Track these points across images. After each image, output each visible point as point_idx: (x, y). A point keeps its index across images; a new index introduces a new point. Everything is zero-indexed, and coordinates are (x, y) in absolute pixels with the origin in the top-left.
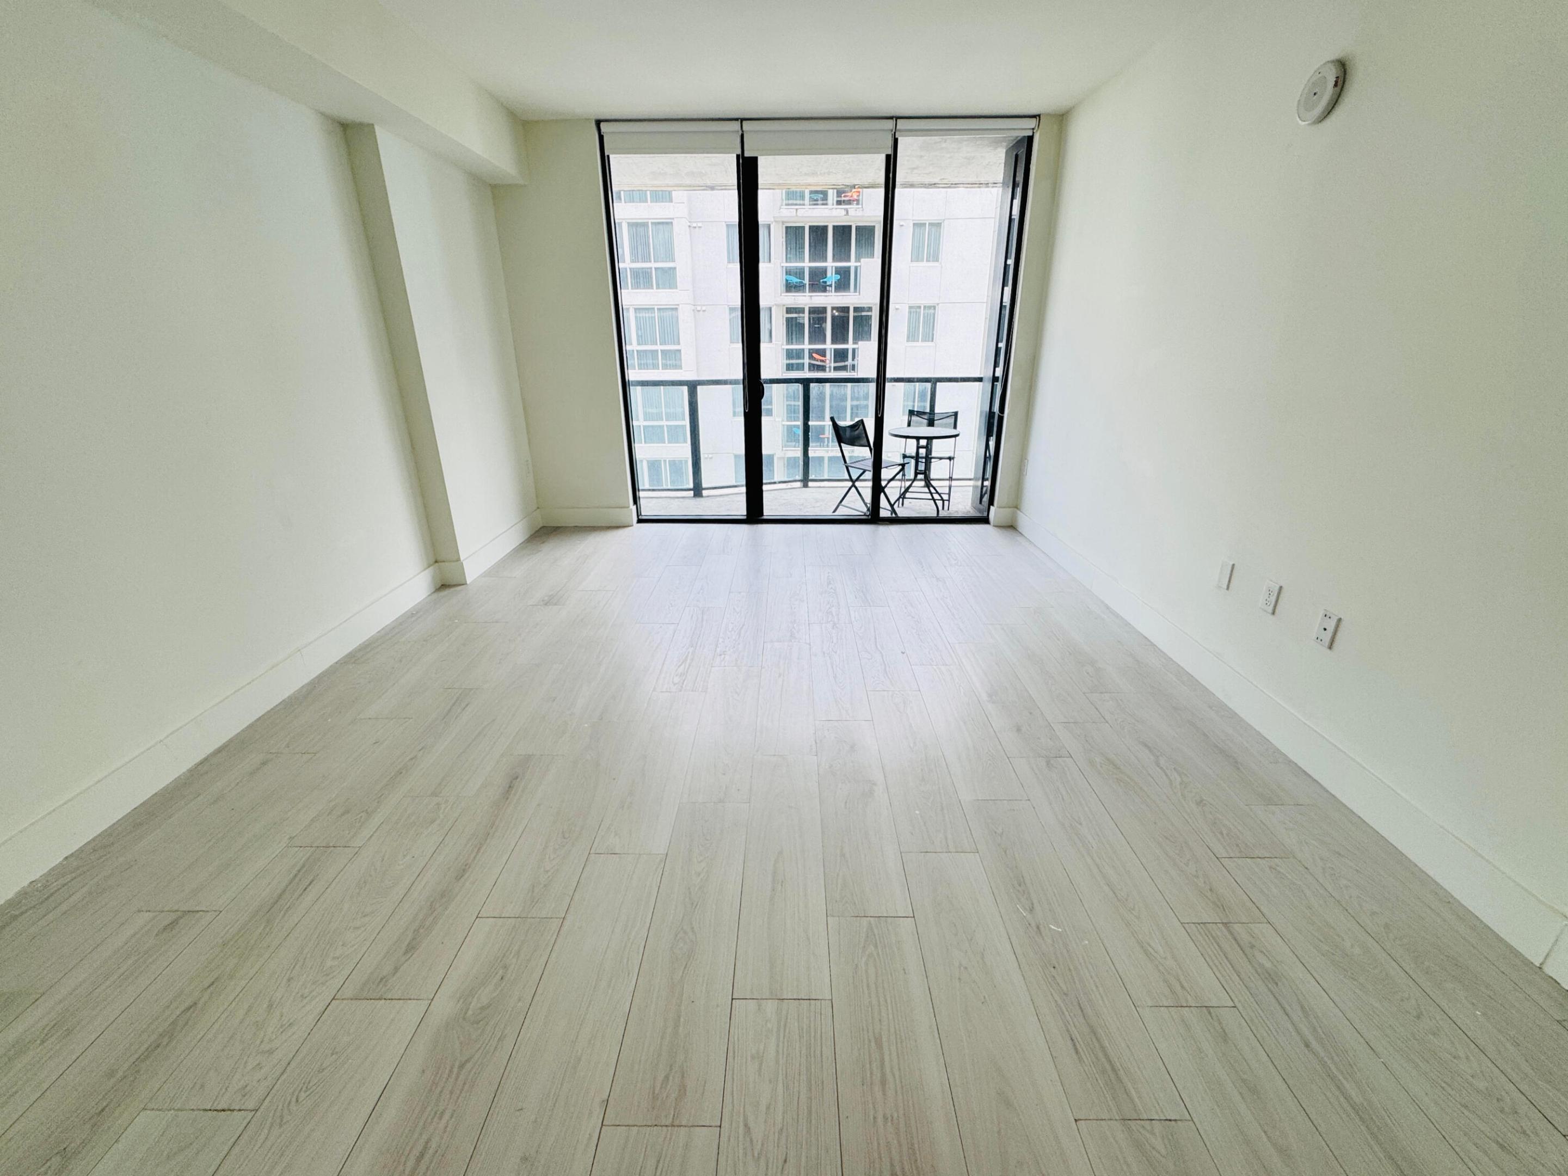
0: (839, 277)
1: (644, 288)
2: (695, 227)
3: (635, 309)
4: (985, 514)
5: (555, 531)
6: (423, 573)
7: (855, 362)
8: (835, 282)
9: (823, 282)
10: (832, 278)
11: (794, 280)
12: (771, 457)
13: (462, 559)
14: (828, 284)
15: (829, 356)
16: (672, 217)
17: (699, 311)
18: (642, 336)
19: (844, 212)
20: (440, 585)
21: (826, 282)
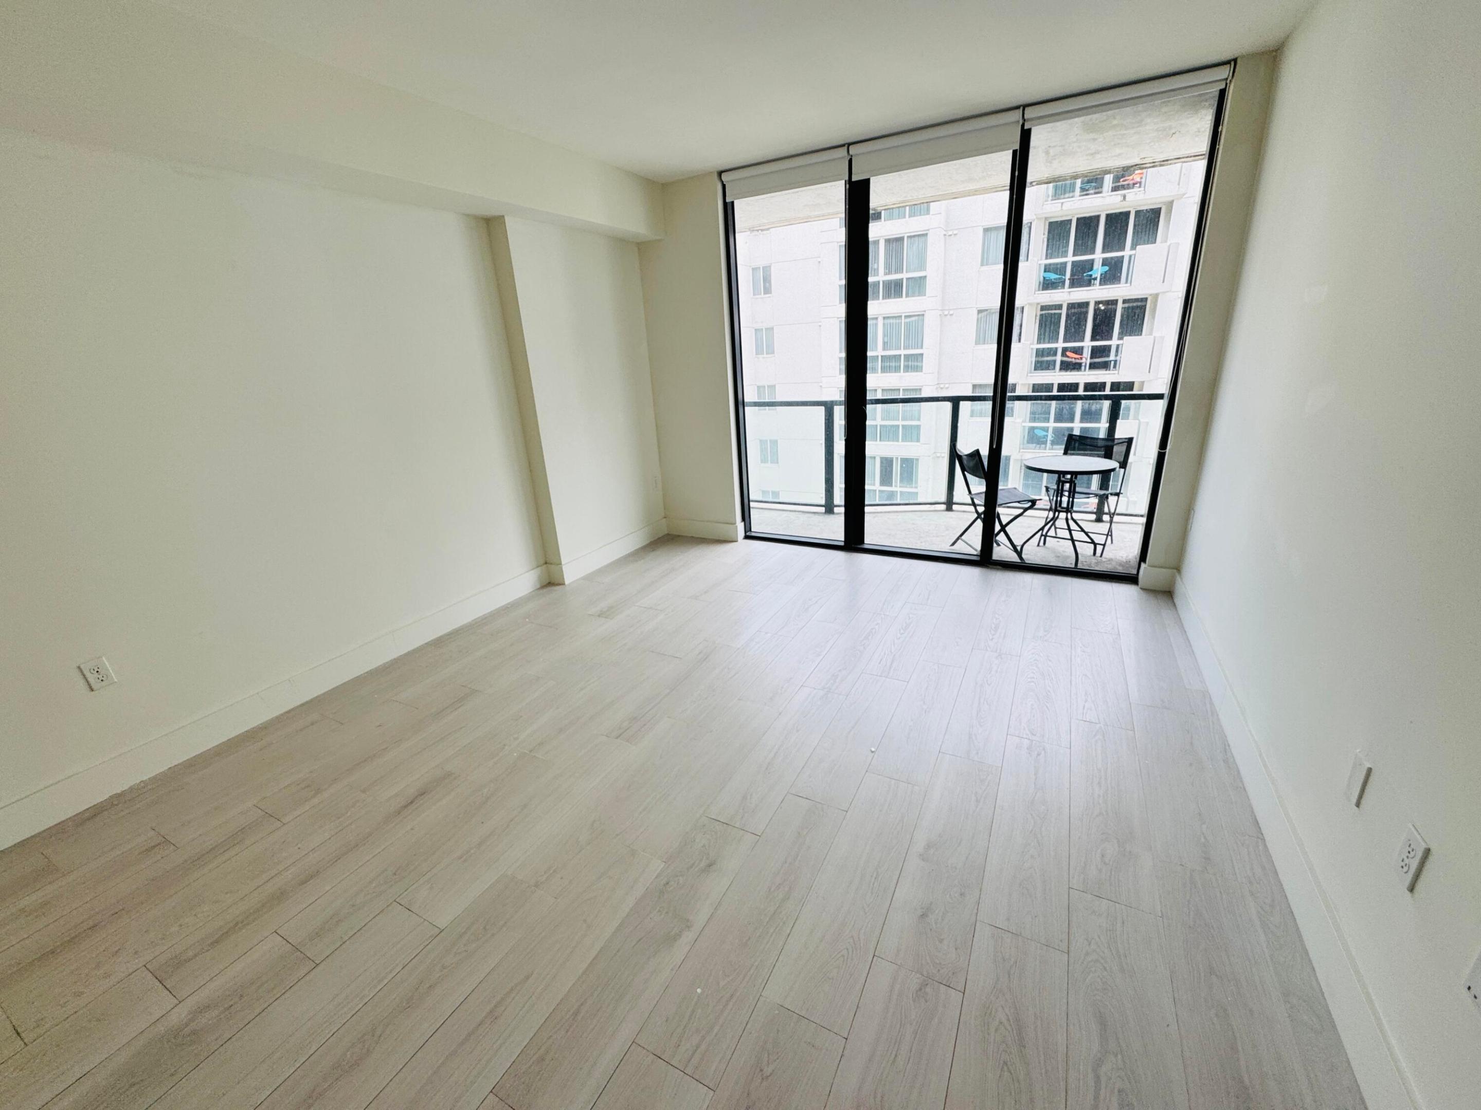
0: (1107, 268)
1: (895, 298)
2: (950, 235)
3: (884, 318)
4: (1135, 572)
5: (673, 539)
6: (527, 574)
7: (1118, 358)
8: (1101, 275)
9: (1088, 275)
10: (1098, 270)
11: (1053, 276)
12: (1008, 458)
13: (563, 563)
14: (1093, 277)
15: (1087, 353)
16: (927, 229)
17: (946, 315)
18: (887, 342)
19: (1120, 198)
20: (547, 582)
21: (1091, 276)
